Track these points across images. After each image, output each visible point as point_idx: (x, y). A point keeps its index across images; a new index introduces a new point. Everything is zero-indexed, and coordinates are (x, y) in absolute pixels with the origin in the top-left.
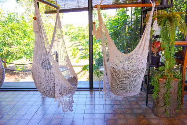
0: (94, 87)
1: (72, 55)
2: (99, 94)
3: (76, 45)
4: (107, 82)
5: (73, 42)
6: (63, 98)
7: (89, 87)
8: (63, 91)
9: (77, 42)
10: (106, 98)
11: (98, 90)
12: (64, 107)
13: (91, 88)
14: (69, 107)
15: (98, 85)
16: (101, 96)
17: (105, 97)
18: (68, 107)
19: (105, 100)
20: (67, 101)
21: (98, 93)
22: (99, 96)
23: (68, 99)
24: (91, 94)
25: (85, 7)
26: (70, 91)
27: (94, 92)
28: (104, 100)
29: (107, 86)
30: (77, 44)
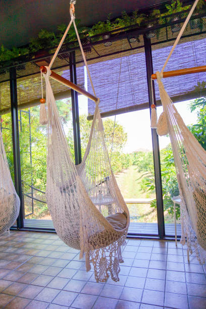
0: (166, 234)
1: (140, 189)
2: (177, 248)
3: (146, 176)
4: (189, 223)
5: (142, 173)
6: (97, 252)
7: (157, 233)
8: (96, 238)
9: (147, 172)
10: (191, 258)
11: (174, 240)
12: (98, 271)
13: (162, 236)
14: (111, 272)
15: (174, 231)
16: (180, 251)
17: (188, 256)
18: (109, 272)
19: (189, 261)
20: (105, 258)
21: (175, 247)
22: (177, 252)
23: (108, 254)
24: (163, 247)
25: (145, 102)
26: (110, 238)
27: (166, 243)
28: (186, 261)
29: (191, 233)
30: (148, 175)
